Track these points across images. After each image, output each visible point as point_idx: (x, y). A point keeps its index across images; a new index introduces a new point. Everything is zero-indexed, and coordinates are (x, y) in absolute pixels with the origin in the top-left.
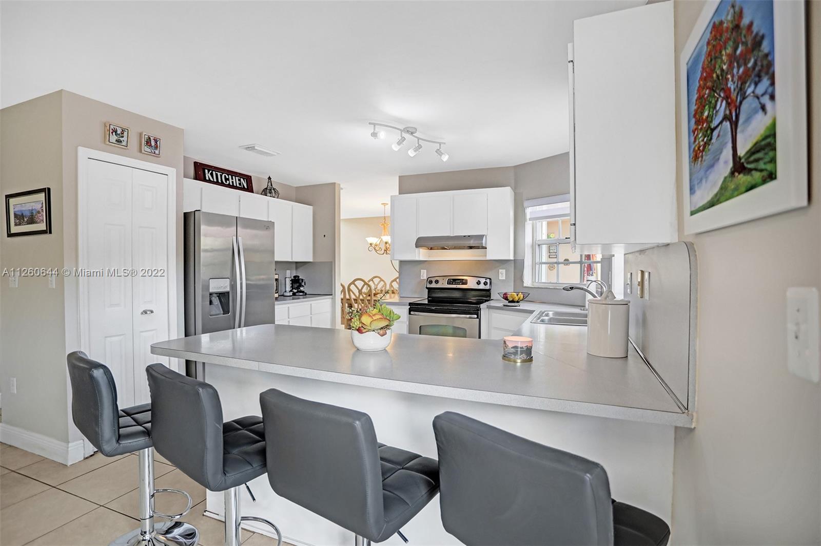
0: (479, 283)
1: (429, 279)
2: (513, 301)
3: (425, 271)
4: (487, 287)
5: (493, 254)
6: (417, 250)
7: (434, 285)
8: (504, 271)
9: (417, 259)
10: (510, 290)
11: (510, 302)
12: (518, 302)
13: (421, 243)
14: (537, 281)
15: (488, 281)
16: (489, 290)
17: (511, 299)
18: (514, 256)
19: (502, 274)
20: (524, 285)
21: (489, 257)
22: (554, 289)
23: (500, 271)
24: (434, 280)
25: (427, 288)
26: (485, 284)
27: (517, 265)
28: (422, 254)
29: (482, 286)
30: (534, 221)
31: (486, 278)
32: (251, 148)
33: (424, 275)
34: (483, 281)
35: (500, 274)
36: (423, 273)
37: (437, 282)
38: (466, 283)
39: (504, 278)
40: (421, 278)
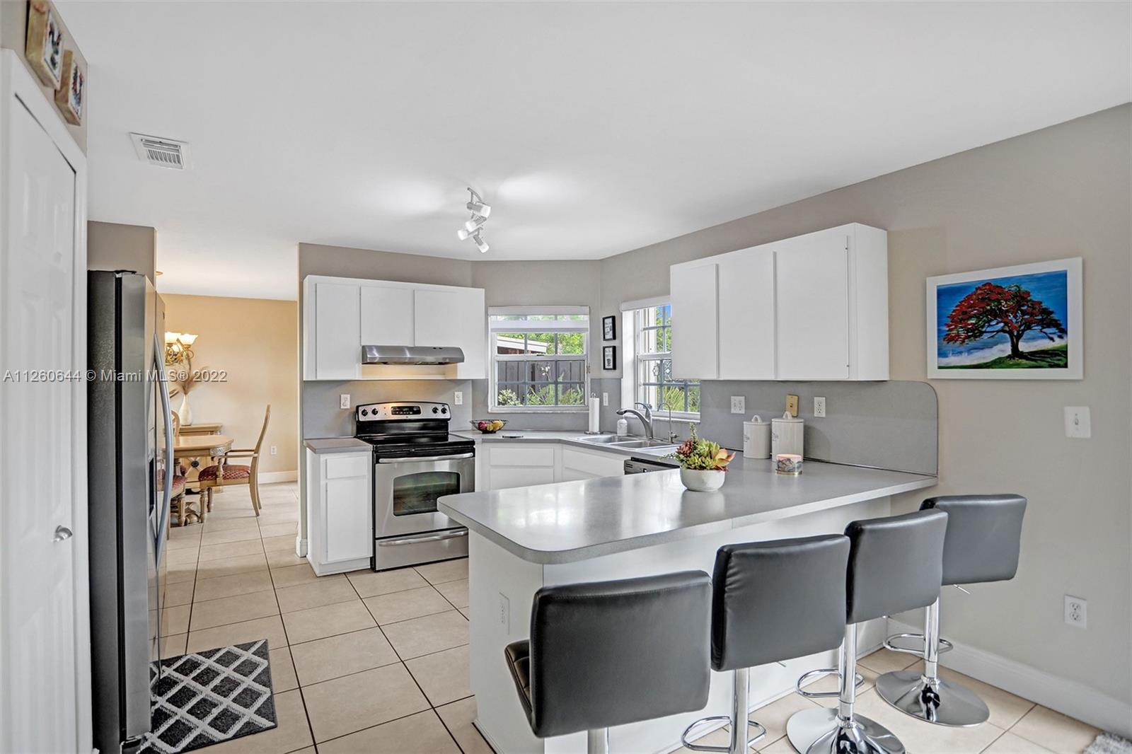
0: (435, 411)
1: (360, 409)
3: (348, 396)
4: (445, 416)
6: (357, 365)
7: (368, 417)
8: (460, 394)
9: (353, 378)
15: (446, 407)
16: (446, 421)
19: (459, 397)
20: (489, 411)
23: (456, 393)
24: (369, 409)
25: (358, 422)
26: (443, 411)
27: (477, 386)
28: (360, 371)
29: (440, 416)
31: (444, 404)
33: (347, 403)
34: (440, 408)
35: (456, 398)
36: (346, 399)
37: (375, 412)
38: (418, 412)
39: (461, 403)
40: (342, 407)
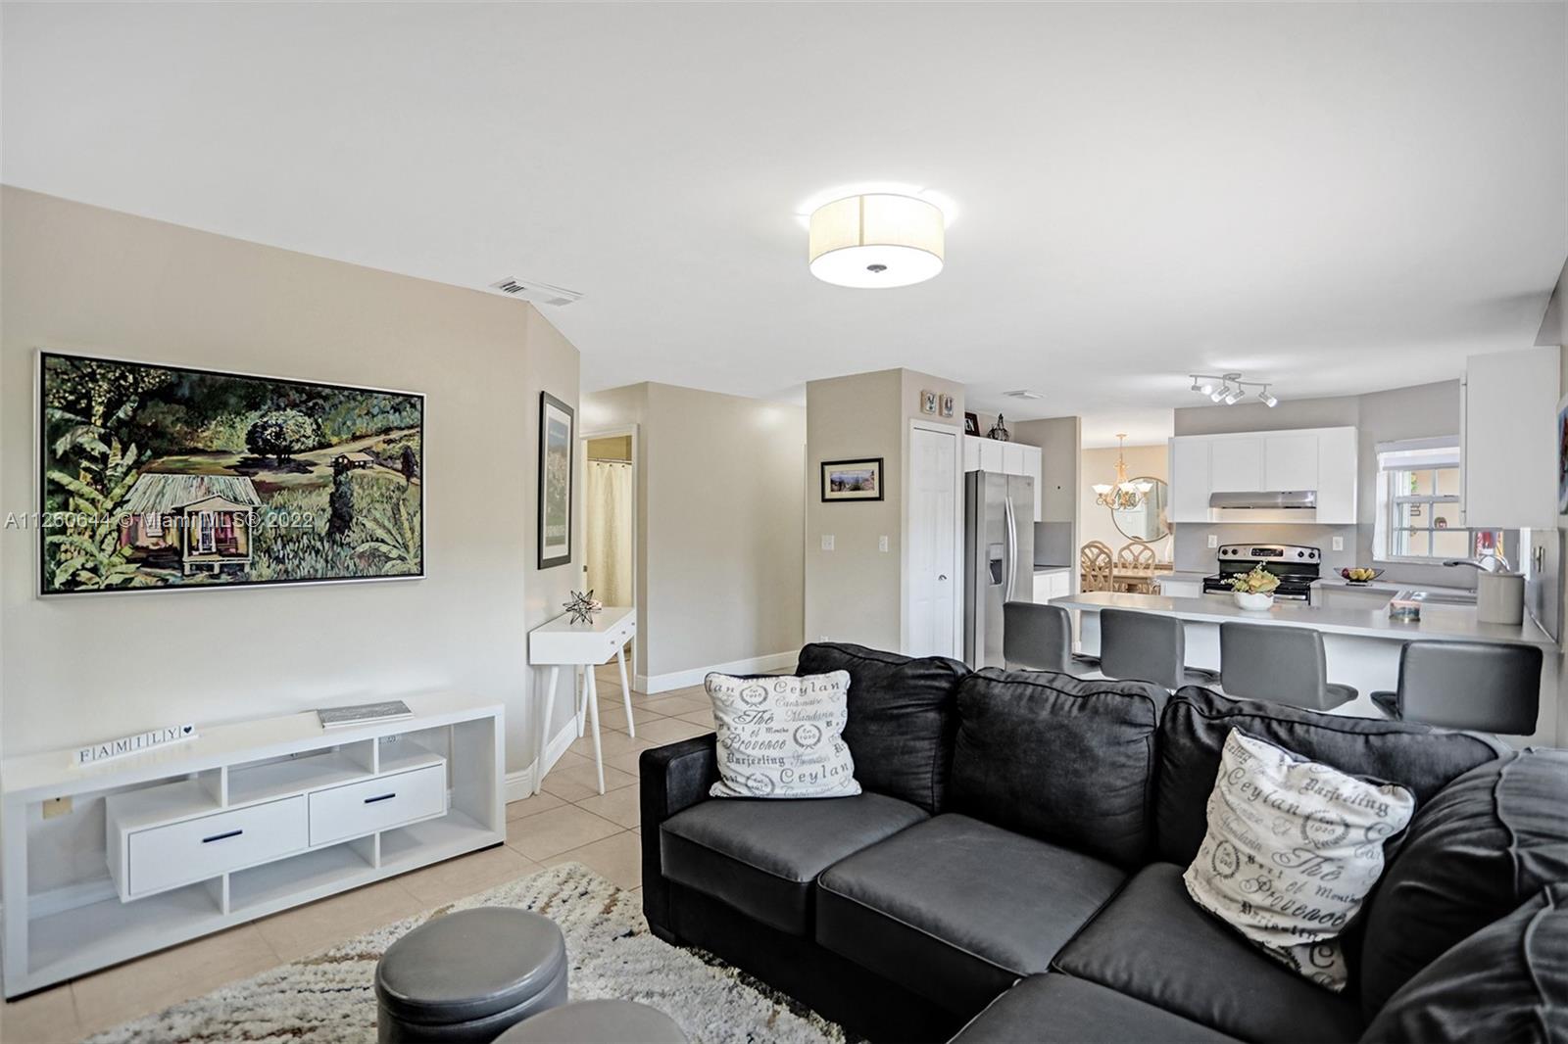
0: (1301, 555)
1: (1222, 549)
2: (1358, 580)
3: (1218, 537)
4: (1314, 561)
5: (1324, 517)
6: (1209, 510)
7: (1230, 557)
8: (1341, 539)
9: (1209, 521)
10: (1351, 564)
11: (1352, 581)
12: (1365, 581)
13: (1217, 500)
14: (1394, 554)
15: (1316, 552)
16: (1316, 566)
17: (1355, 577)
18: (1358, 519)
19: (1338, 543)
20: (1375, 559)
21: (1320, 520)
22: (1426, 565)
23: (1334, 538)
24: (1230, 549)
25: (1219, 560)
26: (1312, 556)
27: (1362, 532)
28: (1213, 516)
29: (1306, 560)
30: (1391, 472)
31: (1313, 549)
32: (1019, 394)
33: (1214, 542)
34: (1307, 552)
35: (1334, 543)
36: (1213, 540)
37: (1235, 552)
38: (1281, 554)
39: (1341, 549)
40: (1210, 546)
